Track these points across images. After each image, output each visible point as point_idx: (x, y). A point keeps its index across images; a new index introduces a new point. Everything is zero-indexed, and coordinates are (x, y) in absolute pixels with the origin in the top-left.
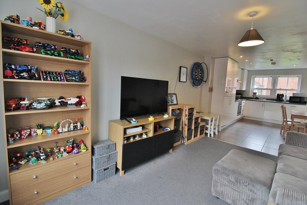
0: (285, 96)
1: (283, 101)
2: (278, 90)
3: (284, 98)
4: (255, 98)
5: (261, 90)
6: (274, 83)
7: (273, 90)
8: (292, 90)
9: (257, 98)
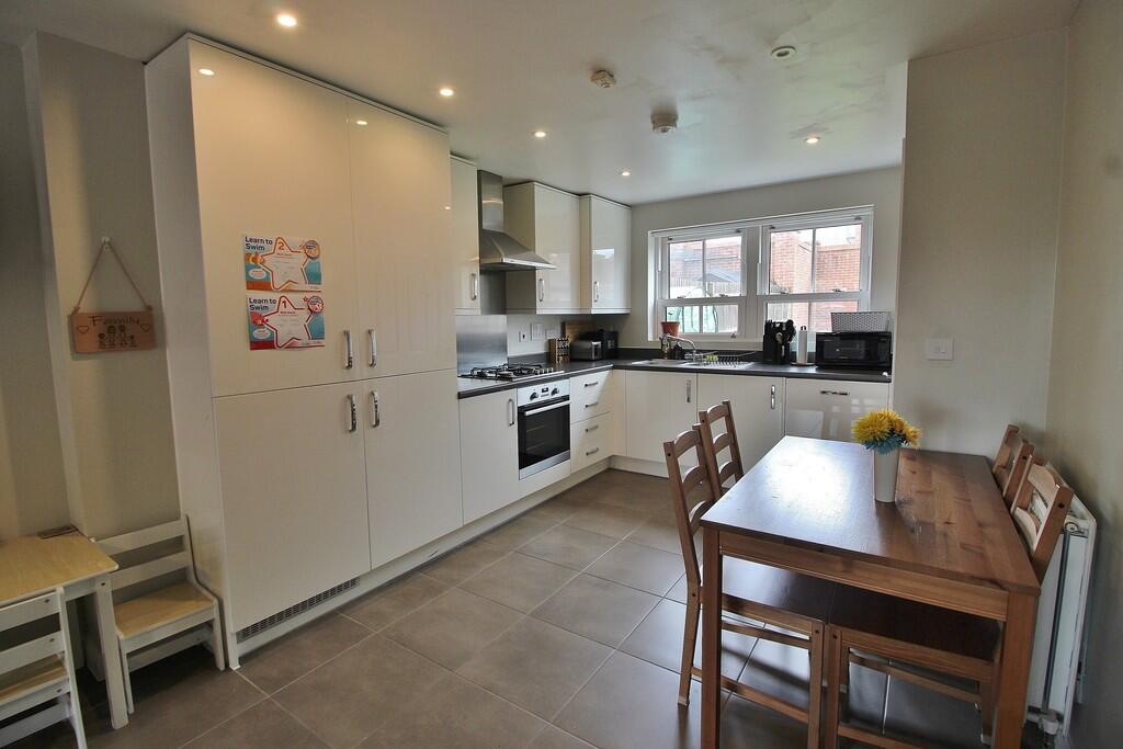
0: (798, 329)
1: (790, 359)
2: (774, 299)
3: (795, 343)
4: (672, 352)
5: (696, 309)
6: (754, 263)
7: (750, 302)
8: (837, 295)
9: (678, 353)
